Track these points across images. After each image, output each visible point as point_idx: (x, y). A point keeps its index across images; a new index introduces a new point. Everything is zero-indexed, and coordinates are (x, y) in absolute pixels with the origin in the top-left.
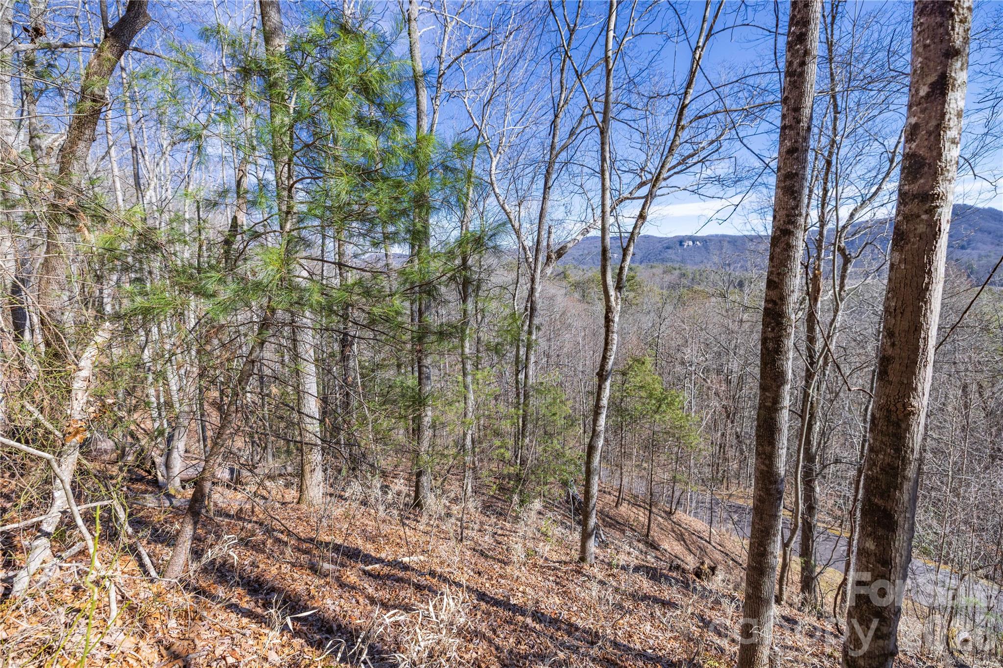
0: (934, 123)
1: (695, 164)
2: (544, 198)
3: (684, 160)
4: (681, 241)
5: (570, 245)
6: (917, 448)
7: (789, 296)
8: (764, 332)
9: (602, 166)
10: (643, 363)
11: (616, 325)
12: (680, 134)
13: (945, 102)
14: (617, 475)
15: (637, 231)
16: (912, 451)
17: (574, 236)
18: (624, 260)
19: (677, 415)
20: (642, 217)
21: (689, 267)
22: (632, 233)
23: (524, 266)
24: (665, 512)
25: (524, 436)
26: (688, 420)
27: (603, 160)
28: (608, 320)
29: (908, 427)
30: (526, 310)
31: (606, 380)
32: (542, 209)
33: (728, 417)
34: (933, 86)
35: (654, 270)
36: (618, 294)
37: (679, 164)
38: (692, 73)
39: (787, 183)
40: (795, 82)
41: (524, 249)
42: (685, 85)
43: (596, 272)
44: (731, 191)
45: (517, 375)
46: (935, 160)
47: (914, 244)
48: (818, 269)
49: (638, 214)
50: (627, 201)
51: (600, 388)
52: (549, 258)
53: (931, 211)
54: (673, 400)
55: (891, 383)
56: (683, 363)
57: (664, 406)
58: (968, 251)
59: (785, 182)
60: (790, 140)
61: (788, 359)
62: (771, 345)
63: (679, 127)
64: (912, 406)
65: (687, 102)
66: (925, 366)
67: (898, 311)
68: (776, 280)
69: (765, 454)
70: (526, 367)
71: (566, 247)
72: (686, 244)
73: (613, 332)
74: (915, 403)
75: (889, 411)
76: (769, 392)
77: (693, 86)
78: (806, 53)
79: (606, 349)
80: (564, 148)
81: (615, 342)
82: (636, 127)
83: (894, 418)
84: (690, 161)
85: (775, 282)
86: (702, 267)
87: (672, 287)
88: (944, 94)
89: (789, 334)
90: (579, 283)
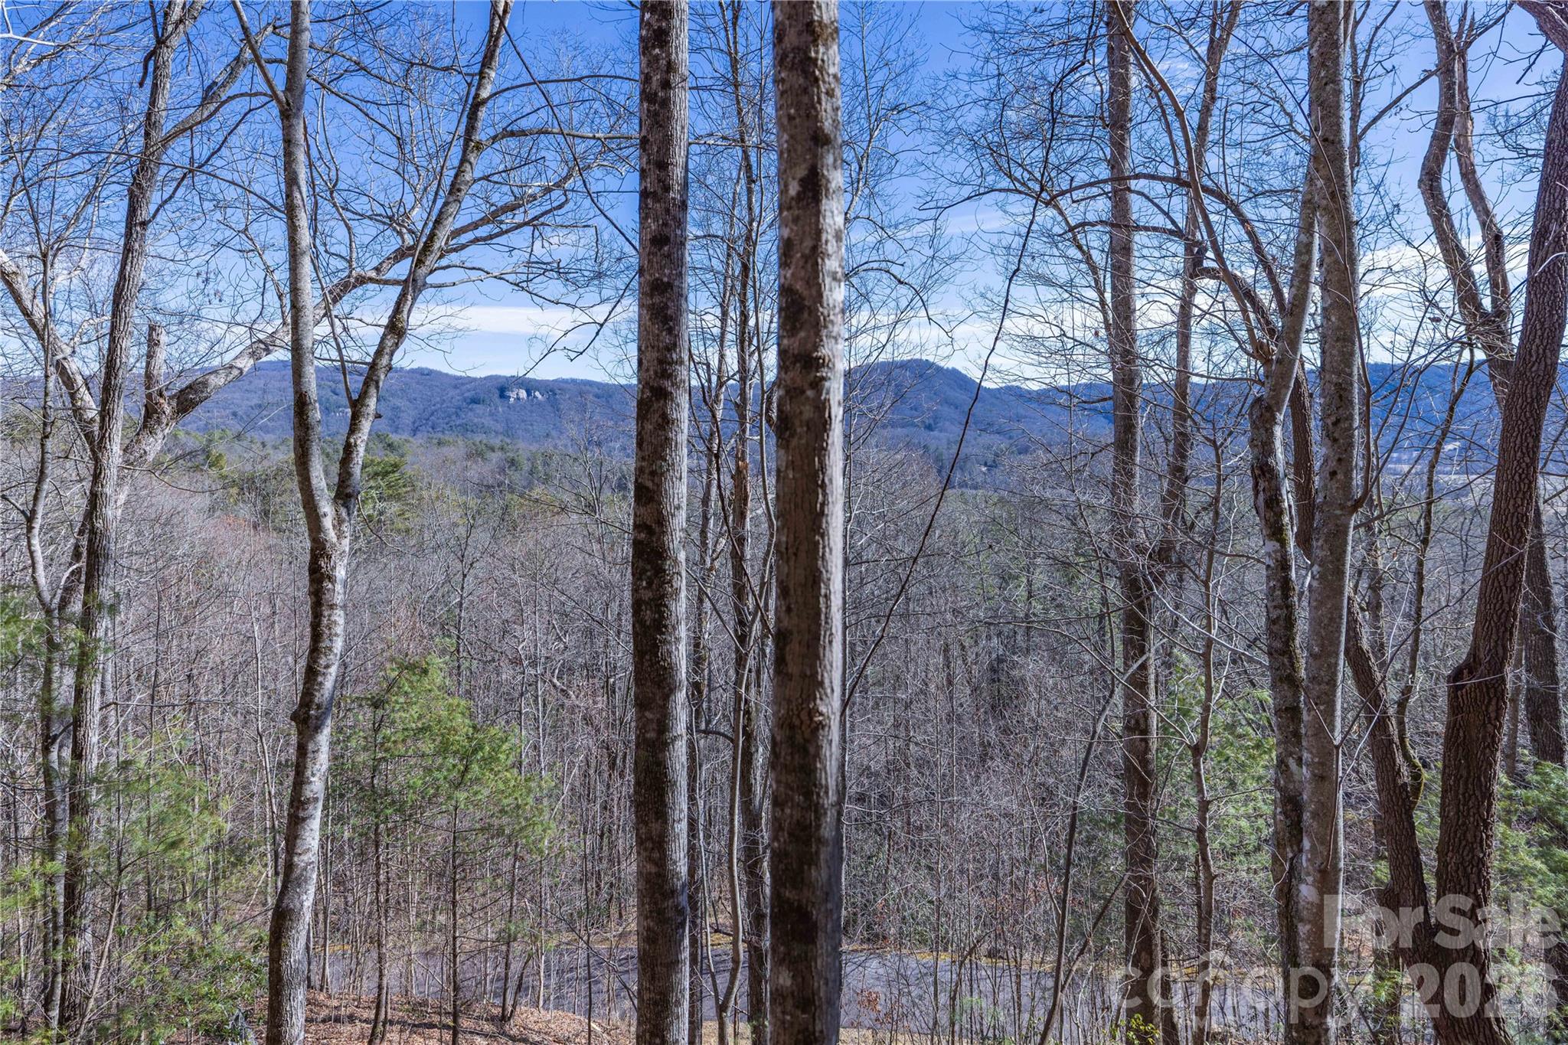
0: (808, 243)
1: (519, 226)
2: (128, 250)
3: (493, 217)
4: (502, 387)
5: (214, 381)
6: (832, 783)
7: (673, 515)
8: (635, 590)
9: (289, 195)
10: (425, 672)
11: (339, 587)
12: (472, 158)
13: (818, 213)
14: (370, 964)
15: (384, 361)
16: (827, 793)
17: (228, 358)
18: (354, 427)
19: (506, 782)
20: (396, 329)
21: (521, 445)
22: (373, 366)
23: (64, 432)
24: (492, 1019)
25: (71, 929)
26: (530, 791)
27: (292, 181)
28: (318, 577)
29: (817, 755)
30: (77, 555)
31: (317, 729)
32: (122, 277)
33: (612, 765)
34: (803, 182)
35: (445, 450)
36: (343, 512)
37: (484, 221)
38: (493, 39)
39: (657, 299)
40: (656, 114)
41: (68, 380)
42: (479, 58)
43: (285, 456)
44: (590, 296)
45: (46, 750)
46: (815, 303)
47: (800, 438)
48: (743, 459)
49: (385, 321)
50: (371, 286)
51: (302, 750)
52: (151, 412)
53: (818, 384)
54: (496, 750)
55: (790, 677)
56: (516, 661)
57: (475, 767)
58: (936, 433)
59: (652, 296)
60: (656, 220)
61: (678, 640)
62: (648, 615)
63: (470, 144)
64: (821, 714)
65: (485, 94)
66: (831, 642)
67: (790, 551)
68: (649, 484)
69: (650, 839)
70: (77, 723)
71: (205, 384)
72: (513, 395)
73: (332, 607)
74: (823, 709)
75: (792, 727)
76: (650, 709)
77: (495, 64)
78: (670, 67)
79: (315, 651)
80: (185, 129)
81: (339, 630)
82: (383, 120)
83: (799, 738)
84: (508, 219)
85: (647, 488)
86: (548, 446)
87: (486, 489)
88: (817, 200)
89: (677, 591)
90: (251, 480)
